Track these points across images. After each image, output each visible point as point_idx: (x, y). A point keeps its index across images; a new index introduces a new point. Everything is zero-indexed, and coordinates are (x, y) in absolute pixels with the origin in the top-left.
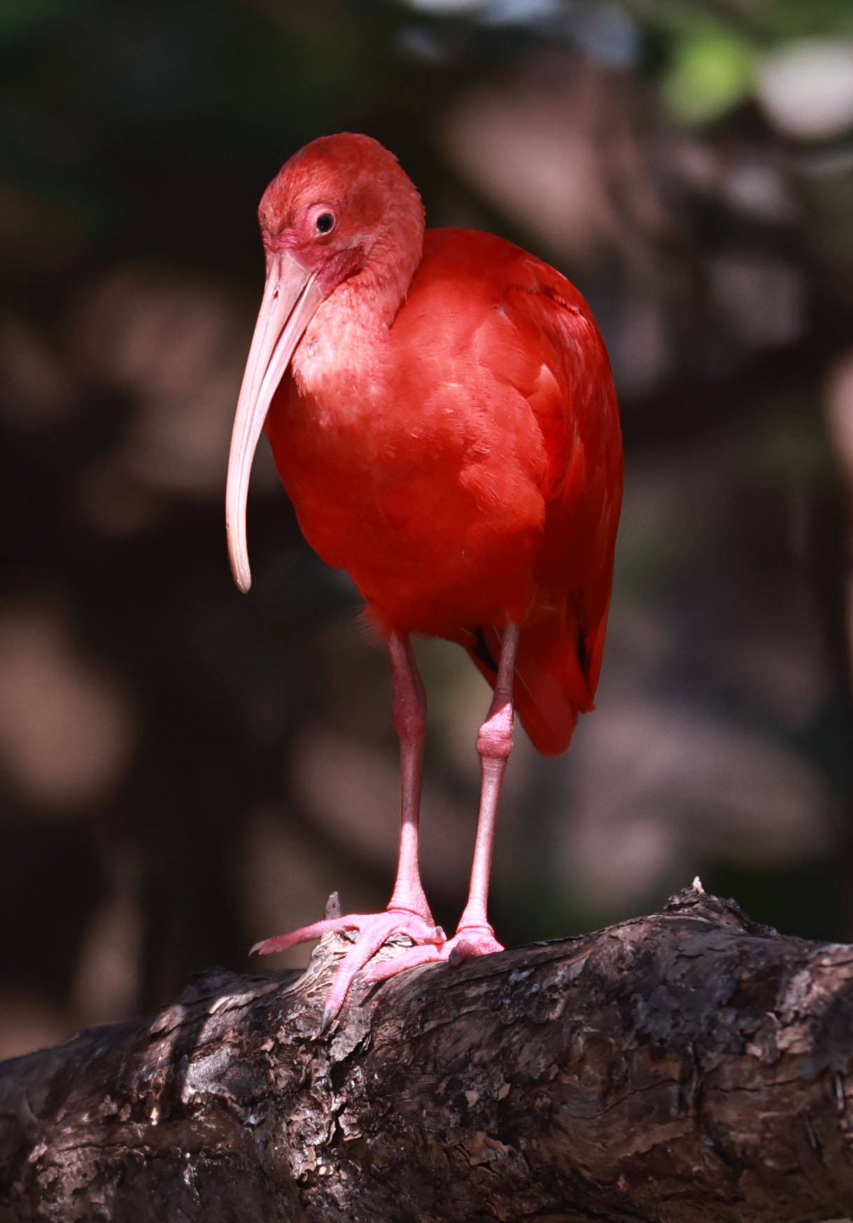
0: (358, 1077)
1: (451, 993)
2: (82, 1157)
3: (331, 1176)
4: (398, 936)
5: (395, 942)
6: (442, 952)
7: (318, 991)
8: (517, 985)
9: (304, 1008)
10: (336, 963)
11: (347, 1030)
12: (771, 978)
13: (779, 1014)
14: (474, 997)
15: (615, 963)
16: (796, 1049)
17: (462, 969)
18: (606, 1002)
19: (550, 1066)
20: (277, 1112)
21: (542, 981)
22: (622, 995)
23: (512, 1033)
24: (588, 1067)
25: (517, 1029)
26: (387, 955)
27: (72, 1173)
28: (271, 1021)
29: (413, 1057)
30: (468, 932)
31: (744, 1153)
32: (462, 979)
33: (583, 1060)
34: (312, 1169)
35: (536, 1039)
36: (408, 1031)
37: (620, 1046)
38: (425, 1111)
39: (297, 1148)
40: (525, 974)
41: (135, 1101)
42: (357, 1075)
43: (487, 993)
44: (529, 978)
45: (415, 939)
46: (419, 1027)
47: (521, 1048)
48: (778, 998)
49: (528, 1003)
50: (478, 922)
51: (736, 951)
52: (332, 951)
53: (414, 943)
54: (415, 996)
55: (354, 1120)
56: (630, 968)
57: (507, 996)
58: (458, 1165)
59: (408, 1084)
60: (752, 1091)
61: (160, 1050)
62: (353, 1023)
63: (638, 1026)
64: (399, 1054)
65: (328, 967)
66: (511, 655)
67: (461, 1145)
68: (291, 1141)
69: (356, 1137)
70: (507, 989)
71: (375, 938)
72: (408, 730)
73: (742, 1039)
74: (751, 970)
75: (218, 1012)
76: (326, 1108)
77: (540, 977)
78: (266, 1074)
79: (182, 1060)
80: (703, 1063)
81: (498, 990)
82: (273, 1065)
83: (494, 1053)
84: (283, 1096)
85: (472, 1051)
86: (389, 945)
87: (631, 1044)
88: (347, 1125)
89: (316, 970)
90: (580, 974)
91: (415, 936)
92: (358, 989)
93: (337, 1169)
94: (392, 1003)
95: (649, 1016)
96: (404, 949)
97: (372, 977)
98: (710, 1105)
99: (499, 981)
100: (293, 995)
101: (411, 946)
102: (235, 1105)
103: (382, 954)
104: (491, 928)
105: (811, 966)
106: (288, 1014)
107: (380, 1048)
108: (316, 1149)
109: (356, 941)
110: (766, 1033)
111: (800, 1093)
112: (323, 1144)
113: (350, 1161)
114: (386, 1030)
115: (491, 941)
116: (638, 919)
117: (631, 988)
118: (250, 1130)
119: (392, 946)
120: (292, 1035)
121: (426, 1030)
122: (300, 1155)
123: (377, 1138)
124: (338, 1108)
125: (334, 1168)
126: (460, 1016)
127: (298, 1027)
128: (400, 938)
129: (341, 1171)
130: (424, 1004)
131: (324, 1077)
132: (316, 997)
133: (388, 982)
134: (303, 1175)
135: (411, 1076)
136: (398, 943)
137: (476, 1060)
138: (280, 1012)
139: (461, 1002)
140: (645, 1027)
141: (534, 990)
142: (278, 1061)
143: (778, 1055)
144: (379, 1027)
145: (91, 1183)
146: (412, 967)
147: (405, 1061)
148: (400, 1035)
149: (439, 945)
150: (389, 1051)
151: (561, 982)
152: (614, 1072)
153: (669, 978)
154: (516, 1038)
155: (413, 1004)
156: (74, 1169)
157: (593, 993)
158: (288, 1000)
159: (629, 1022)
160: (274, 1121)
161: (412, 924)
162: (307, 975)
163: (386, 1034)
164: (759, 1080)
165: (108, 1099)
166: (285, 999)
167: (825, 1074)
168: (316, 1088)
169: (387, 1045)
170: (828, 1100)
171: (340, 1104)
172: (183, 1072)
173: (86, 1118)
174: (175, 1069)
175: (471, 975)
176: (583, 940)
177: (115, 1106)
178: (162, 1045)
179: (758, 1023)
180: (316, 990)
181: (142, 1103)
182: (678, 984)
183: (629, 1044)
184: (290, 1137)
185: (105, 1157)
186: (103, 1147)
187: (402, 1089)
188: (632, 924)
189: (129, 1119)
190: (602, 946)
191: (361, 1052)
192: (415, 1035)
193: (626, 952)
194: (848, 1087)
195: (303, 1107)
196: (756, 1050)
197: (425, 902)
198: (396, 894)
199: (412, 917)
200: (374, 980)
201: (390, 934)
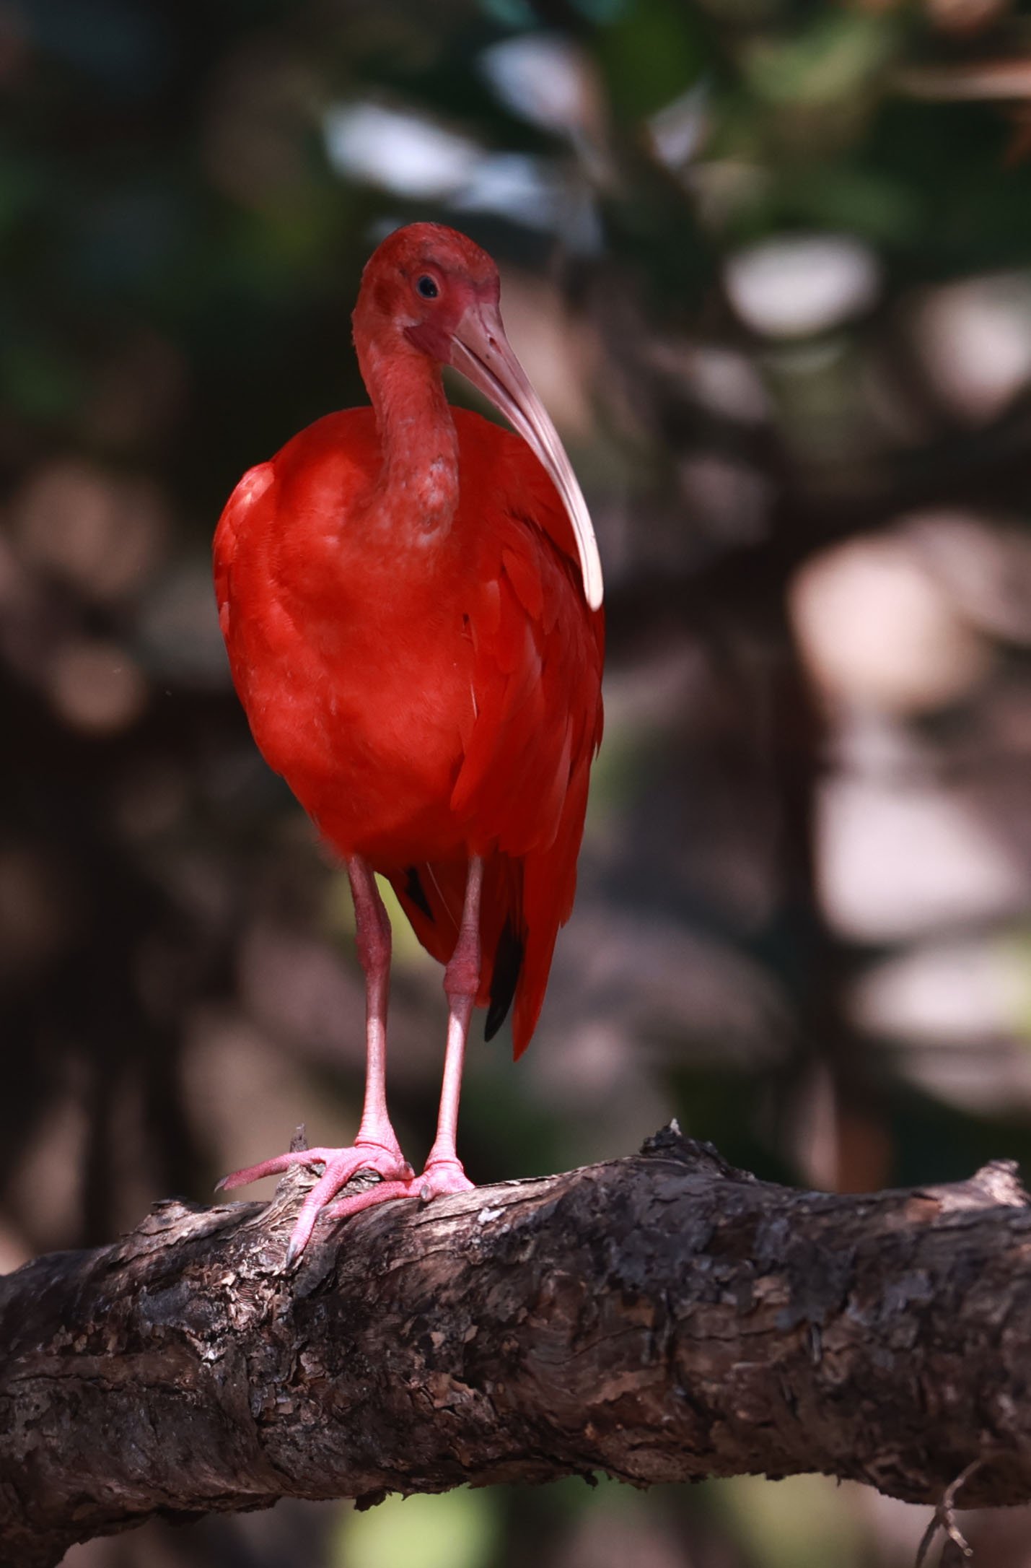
0: (322, 1314)
1: (418, 1231)
2: (35, 1388)
3: (290, 1415)
4: (365, 1171)
5: (362, 1177)
6: (410, 1188)
7: (282, 1225)
8: (487, 1224)
9: (267, 1241)
10: (301, 1196)
11: (311, 1266)
12: (749, 1225)
13: (755, 1263)
14: (442, 1236)
15: (588, 1205)
16: (773, 1299)
18: (578, 1246)
19: (519, 1308)
20: (236, 1348)
21: (513, 1221)
22: (594, 1238)
23: (480, 1275)
24: (558, 1311)
25: (486, 1270)
26: (354, 1190)
27: (24, 1404)
28: (233, 1255)
29: (378, 1295)
30: (437, 1168)
31: (716, 1403)
32: (431, 1217)
33: (553, 1303)
34: (272, 1407)
35: (506, 1280)
36: (373, 1269)
37: (591, 1290)
38: (389, 1352)
39: (257, 1386)
40: (496, 1213)
41: (91, 1331)
42: (321, 1311)
43: (456, 1232)
44: (501, 1217)
45: (383, 1174)
46: (385, 1264)
47: (489, 1290)
48: (755, 1245)
49: (497, 1243)
50: (448, 1157)
51: (712, 1197)
52: (297, 1184)
53: (382, 1179)
54: (382, 1233)
55: (317, 1359)
56: (603, 1211)
57: (477, 1235)
58: (421, 1407)
59: (372, 1323)
60: (727, 1340)
61: (118, 1281)
62: (317, 1259)
63: (611, 1270)
64: (364, 1292)
65: (293, 1201)
66: (476, 891)
67: (425, 1387)
68: (251, 1378)
69: (318, 1376)
70: (476, 1229)
71: (341, 1172)
72: (374, 960)
73: (716, 1287)
74: (727, 1216)
75: (178, 1243)
76: (288, 1346)
77: (511, 1217)
78: (227, 1309)
79: (141, 1291)
80: (677, 1310)
81: (467, 1230)
82: (233, 1299)
83: (461, 1294)
84: (243, 1331)
85: (438, 1292)
86: (356, 1180)
88: (309, 1364)
89: (280, 1203)
90: (553, 1215)
91: (382, 1170)
92: (324, 1224)
93: (297, 1408)
94: (357, 1239)
95: (622, 1260)
96: (371, 1185)
97: (338, 1213)
98: (683, 1354)
99: (468, 1220)
100: (256, 1228)
101: (379, 1182)
102: (194, 1340)
103: (349, 1188)
104: (460, 1163)
105: (789, 1214)
106: (251, 1248)
107: (344, 1286)
108: (276, 1387)
109: (322, 1175)
110: (744, 1282)
111: (776, 1344)
112: (283, 1383)
113: (311, 1401)
114: (351, 1267)
115: (461, 1177)
116: (613, 1160)
117: (604, 1231)
118: (209, 1365)
119: (359, 1181)
120: (255, 1269)
121: (392, 1268)
122: (259, 1393)
123: (338, 1377)
124: (299, 1346)
125: (295, 1407)
126: (427, 1255)
127: (261, 1261)
128: (367, 1173)
129: (301, 1410)
130: (391, 1242)
131: (286, 1313)
132: (279, 1231)
133: (354, 1217)
134: (261, 1413)
135: (375, 1315)
136: (367, 1178)
137: (443, 1300)
138: (243, 1245)
139: (428, 1240)
140: (618, 1271)
141: (505, 1230)
142: (238, 1296)
143: (753, 1304)
144: (343, 1263)
145: (43, 1415)
146: (379, 1203)
147: (370, 1299)
148: (365, 1272)
150: (354, 1288)
151: (532, 1222)
152: (585, 1317)
153: (643, 1222)
154: (485, 1279)
155: (380, 1241)
156: (27, 1400)
157: (564, 1235)
158: (251, 1233)
159: (601, 1266)
160: (233, 1357)
161: (380, 1159)
162: (271, 1209)
163: (351, 1271)
164: (733, 1329)
165: (63, 1329)
166: (248, 1232)
167: (799, 1326)
168: (278, 1324)
169: (351, 1282)
170: (804, 1352)
171: (301, 1342)
172: (140, 1303)
173: (39, 1348)
174: (132, 1301)
175: (439, 1213)
176: (557, 1180)
177: (70, 1336)
178: (121, 1276)
179: (734, 1271)
180: (280, 1224)
181: (98, 1334)
182: (653, 1229)
183: (601, 1289)
184: (249, 1373)
185: (58, 1388)
186: (56, 1378)
187: (366, 1327)
188: (606, 1165)
189: (84, 1350)
190: (575, 1187)
191: (324, 1289)
192: (381, 1274)
193: (598, 1194)
194: (826, 1340)
195: (263, 1344)
196: (730, 1298)
197: (393, 1137)
198: (363, 1129)
199: (380, 1152)
200: (340, 1216)
201: (357, 1169)
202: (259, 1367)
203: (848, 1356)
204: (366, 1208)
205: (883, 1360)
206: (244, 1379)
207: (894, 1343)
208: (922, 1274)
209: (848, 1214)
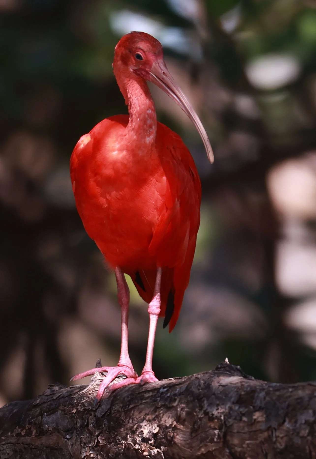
1: (139, 395)
2: (8, 447)
3: (95, 457)
4: (121, 374)
5: (120, 377)
6: (136, 381)
7: (93, 393)
8: (162, 393)
9: (87, 398)
10: (99, 383)
11: (102, 406)
12: (252, 394)
13: (254, 407)
14: (147, 397)
15: (197, 387)
16: (260, 419)
17: (143, 387)
18: (194, 400)
19: (173, 422)
20: (77, 434)
21: (171, 392)
22: (199, 398)
23: (160, 410)
24: (186, 423)
25: (162, 409)
26: (117, 381)
27: (4, 453)
28: (76, 403)
29: (125, 417)
30: (145, 374)
31: (240, 455)
32: (143, 391)
33: (184, 420)
34: (88, 455)
35: (168, 412)
36: (123, 408)
37: (198, 416)
38: (128, 436)
39: (83, 447)
40: (165, 389)
41: (27, 428)
42: (105, 422)
43: (152, 396)
44: (167, 391)
45: (127, 376)
46: (127, 406)
47: (163, 416)
48: (254, 401)
49: (166, 400)
50: (149, 370)
51: (239, 385)
52: (98, 379)
53: (127, 377)
54: (127, 396)
55: (104, 438)
56: (202, 389)
57: (159, 397)
58: (139, 455)
59: (123, 426)
60: (244, 433)
61: (36, 411)
62: (104, 404)
63: (205, 409)
64: (120, 416)
65: (97, 384)
66: (159, 279)
67: (141, 448)
68: (81, 445)
69: (104, 444)
70: (159, 395)
71: (113, 374)
72: (123, 302)
73: (240, 415)
74: (245, 391)
75: (57, 399)
76: (94, 434)
77: (171, 391)
78: (73, 421)
79: (44, 415)
80: (227, 423)
81: (156, 395)
82: (76, 418)
83: (153, 416)
84: (79, 429)
85: (146, 416)
87: (202, 415)
88: (101, 440)
89: (92, 385)
90: (185, 390)
91: (127, 374)
92: (107, 393)
93: (97, 455)
94: (118, 398)
95: (208, 406)
96: (123, 379)
97: (112, 389)
98: (229, 438)
99: (156, 392)
100: (84, 394)
101: (125, 378)
102: (62, 431)
103: (115, 381)
104: (153, 372)
105: (266, 390)
106: (82, 400)
107: (113, 413)
108: (90, 448)
109: (106, 376)
110: (250, 414)
111: (260, 435)
112: (92, 446)
113: (102, 453)
114: (116, 407)
115: (154, 377)
116: (205, 372)
117: (202, 396)
118: (67, 440)
119: (119, 378)
120: (83, 407)
121: (130, 408)
122: (84, 450)
123: (111, 445)
124: (98, 434)
125: (96, 455)
126: (142, 403)
127: (85, 405)
128: (122, 375)
129: (98, 456)
130: (129, 399)
131: (94, 423)
132: (92, 395)
134: (85, 457)
135: (124, 423)
136: (121, 377)
137: (147, 419)
138: (79, 399)
139: (142, 398)
140: (207, 409)
141: (168, 395)
142: (77, 417)
143: (253, 421)
144: (113, 406)
145: (10, 457)
146: (126, 385)
147: (122, 418)
148: (121, 409)
149: (135, 378)
150: (117, 414)
151: (178, 392)
152: (196, 425)
153: (216, 392)
154: (161, 412)
155: (126, 398)
156: (5, 451)
157: (189, 397)
158: (82, 395)
159: (201, 408)
160: (75, 438)
161: (126, 371)
162: (89, 387)
163: (116, 408)
164: (246, 429)
165: (17, 427)
166: (81, 395)
167: (269, 428)
168: (91, 426)
169: (116, 412)
170: (270, 437)
171: (99, 432)
172: (44, 419)
173: (9, 434)
174: (41, 418)
175: (146, 389)
176: (187, 378)
177: (20, 430)
178: (37, 409)
179: (246, 410)
180: (92, 392)
181: (29, 429)
182: (219, 395)
183: (201, 415)
184: (81, 443)
185: (16, 448)
186: (15, 444)
187: (121, 428)
188: (203, 373)
189: (25, 435)
190: (193, 381)
191: (107, 414)
192: (126, 409)
193: (201, 383)
194: (278, 434)
195: (86, 433)
196: (245, 419)
197: (131, 363)
198: (120, 360)
199: (126, 368)
200: (112, 390)
201: (118, 374)
202: (84, 441)
203: (285, 439)
204: (121, 387)
205: (297, 441)
206: (79, 445)
207: (301, 435)
208: (311, 412)
209: (286, 391)
